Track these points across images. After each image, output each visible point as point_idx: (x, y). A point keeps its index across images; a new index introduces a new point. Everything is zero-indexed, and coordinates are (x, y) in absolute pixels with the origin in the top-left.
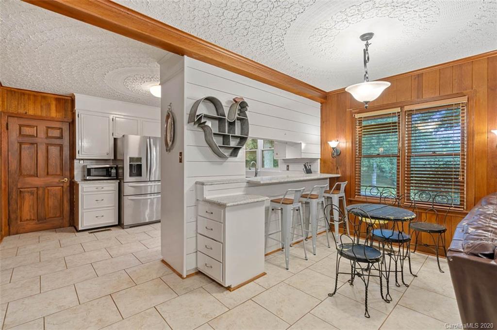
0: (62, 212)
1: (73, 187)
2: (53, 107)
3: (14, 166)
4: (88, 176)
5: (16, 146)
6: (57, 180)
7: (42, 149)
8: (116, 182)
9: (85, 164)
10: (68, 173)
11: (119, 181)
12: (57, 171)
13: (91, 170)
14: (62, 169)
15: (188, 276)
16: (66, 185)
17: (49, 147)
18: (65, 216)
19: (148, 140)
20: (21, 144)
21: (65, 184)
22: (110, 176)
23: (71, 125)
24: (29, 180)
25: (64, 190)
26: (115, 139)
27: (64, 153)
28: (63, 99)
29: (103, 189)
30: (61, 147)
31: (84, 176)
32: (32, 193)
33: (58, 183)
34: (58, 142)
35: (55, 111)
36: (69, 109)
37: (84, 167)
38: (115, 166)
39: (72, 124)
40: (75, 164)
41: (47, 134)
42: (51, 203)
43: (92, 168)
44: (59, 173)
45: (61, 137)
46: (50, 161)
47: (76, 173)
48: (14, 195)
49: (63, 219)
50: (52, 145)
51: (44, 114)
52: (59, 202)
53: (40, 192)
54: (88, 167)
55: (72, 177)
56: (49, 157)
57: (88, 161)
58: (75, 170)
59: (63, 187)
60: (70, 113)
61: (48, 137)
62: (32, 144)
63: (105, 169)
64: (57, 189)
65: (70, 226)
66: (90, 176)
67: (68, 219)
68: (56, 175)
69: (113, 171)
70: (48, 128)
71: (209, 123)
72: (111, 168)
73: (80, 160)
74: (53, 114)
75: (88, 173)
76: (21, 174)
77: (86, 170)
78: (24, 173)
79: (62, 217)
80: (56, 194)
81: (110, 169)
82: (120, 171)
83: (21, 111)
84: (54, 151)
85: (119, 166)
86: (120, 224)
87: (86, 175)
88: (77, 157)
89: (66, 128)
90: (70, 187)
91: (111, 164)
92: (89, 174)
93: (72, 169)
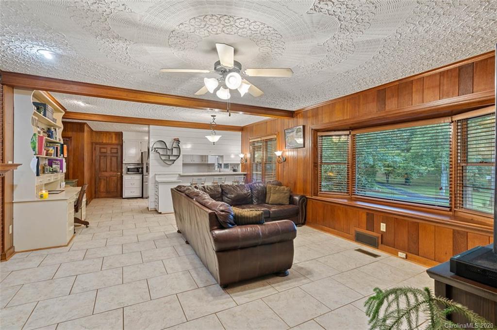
0: (117, 189)
1: (122, 177)
2: (114, 138)
3: (97, 167)
5: (98, 157)
6: (115, 173)
7: (109, 158)
8: (141, 175)
9: (127, 166)
10: (120, 170)
14: (117, 169)
15: (151, 211)
17: (112, 158)
20: (100, 156)
22: (139, 172)
24: (103, 173)
25: (118, 179)
26: (142, 153)
27: (118, 160)
28: (118, 134)
29: (134, 179)
31: (127, 172)
32: (104, 179)
34: (116, 155)
36: (121, 138)
40: (123, 166)
41: (111, 151)
42: (112, 184)
43: (130, 168)
44: (116, 170)
45: (117, 153)
46: (112, 164)
47: (123, 170)
48: (97, 180)
49: (117, 193)
50: (113, 156)
51: (110, 142)
53: (108, 179)
55: (122, 173)
56: (112, 162)
57: (129, 165)
59: (117, 177)
60: (121, 141)
61: (111, 153)
62: (105, 156)
63: (137, 169)
64: (115, 178)
65: (120, 197)
66: (129, 172)
67: (119, 192)
68: (114, 171)
69: (140, 170)
70: (112, 148)
71: (159, 151)
72: (140, 168)
73: (125, 164)
74: (114, 141)
76: (100, 170)
77: (127, 169)
78: (102, 170)
80: (114, 180)
83: (101, 141)
84: (114, 159)
85: (143, 167)
86: (142, 197)
88: (124, 162)
89: (119, 147)
91: (140, 166)
93: (122, 168)
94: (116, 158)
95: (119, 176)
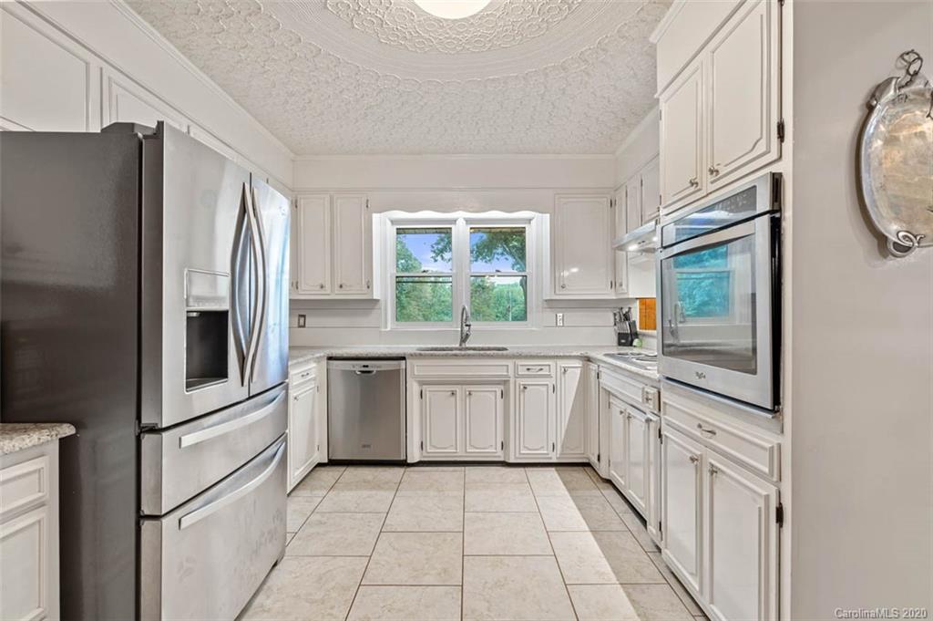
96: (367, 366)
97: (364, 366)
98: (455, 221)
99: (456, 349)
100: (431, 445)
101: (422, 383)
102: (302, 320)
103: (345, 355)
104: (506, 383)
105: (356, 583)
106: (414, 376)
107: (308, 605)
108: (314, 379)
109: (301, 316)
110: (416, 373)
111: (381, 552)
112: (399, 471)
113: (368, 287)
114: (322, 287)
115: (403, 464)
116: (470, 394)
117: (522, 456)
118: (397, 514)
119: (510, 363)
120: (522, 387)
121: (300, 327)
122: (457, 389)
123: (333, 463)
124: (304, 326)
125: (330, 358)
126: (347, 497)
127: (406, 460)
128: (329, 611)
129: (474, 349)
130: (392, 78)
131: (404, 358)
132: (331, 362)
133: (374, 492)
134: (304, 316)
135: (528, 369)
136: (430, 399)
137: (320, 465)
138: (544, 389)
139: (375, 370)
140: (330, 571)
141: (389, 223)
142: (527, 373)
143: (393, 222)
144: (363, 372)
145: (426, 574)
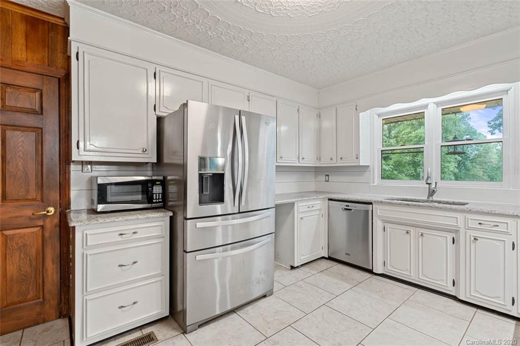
0: (42, 286)
1: (66, 234)
2: (19, 39)
4: (99, 203)
6: (28, 212)
8: (164, 217)
9: (94, 174)
10: (55, 196)
11: (171, 214)
12: (28, 191)
13: (108, 187)
14: (41, 186)
16: (51, 225)
17: (8, 133)
18: (47, 296)
19: (237, 117)
21: (48, 220)
22: (150, 200)
23: (63, 85)
25: (47, 234)
26: (160, 120)
27: (46, 147)
28: (44, 22)
29: (136, 236)
30: (39, 132)
31: (92, 202)
33: (30, 218)
34: (31, 121)
35: (24, 48)
36: (59, 46)
37: (92, 180)
38: (161, 178)
39: (65, 81)
40: (72, 173)
41: (3, 100)
43: (111, 184)
44: (33, 194)
45: (39, 111)
46: (10, 168)
47: (73, 194)
49: (43, 303)
50: (15, 127)
52: (34, 263)
54: (100, 181)
55: (64, 206)
56: (8, 156)
57: (104, 168)
58: (72, 188)
59: (42, 227)
61: (4, 109)
63: (139, 187)
64: (29, 233)
65: (60, 317)
66: (106, 202)
67: (54, 303)
68: (26, 201)
69: (157, 190)
70: (5, 85)
72: (153, 182)
73: (83, 163)
74: (20, 53)
75: (99, 195)
77: (96, 187)
79: (41, 300)
80: (24, 245)
81: (150, 185)
82: (172, 189)
84: (22, 143)
85: (169, 178)
87: (96, 199)
88: (74, 157)
89: (50, 88)
90: (60, 227)
91: (150, 173)
92: (102, 199)
93: (64, 186)
94: (32, 136)
95: (49, 224)
96: (348, 206)
97: (347, 206)
98: (427, 106)
99: (423, 201)
100: (390, 265)
101: (385, 221)
102: (327, 177)
103: (336, 198)
104: (457, 232)
105: (289, 323)
106: (379, 216)
107: (262, 321)
108: (320, 210)
109: (327, 175)
110: (378, 214)
111: (314, 315)
112: (367, 275)
113: (357, 158)
114: (331, 159)
115: (370, 272)
116: (422, 235)
117: (471, 297)
118: (342, 299)
119: (460, 216)
120: (472, 238)
121: (326, 181)
122: (412, 230)
123: (330, 258)
124: (328, 181)
125: (330, 200)
126: (324, 279)
127: (372, 270)
128: (267, 329)
129: (439, 202)
130: (333, 32)
131: (371, 203)
132: (330, 201)
133: (339, 282)
134: (328, 175)
135: (480, 224)
136: (390, 233)
137: (323, 258)
138: (501, 244)
139: (353, 209)
140: (283, 311)
141: (376, 117)
142: (479, 226)
143: (379, 116)
144: (346, 209)
145: (326, 340)
